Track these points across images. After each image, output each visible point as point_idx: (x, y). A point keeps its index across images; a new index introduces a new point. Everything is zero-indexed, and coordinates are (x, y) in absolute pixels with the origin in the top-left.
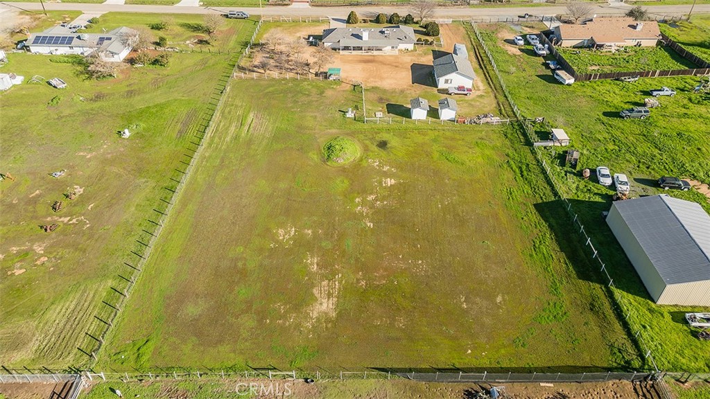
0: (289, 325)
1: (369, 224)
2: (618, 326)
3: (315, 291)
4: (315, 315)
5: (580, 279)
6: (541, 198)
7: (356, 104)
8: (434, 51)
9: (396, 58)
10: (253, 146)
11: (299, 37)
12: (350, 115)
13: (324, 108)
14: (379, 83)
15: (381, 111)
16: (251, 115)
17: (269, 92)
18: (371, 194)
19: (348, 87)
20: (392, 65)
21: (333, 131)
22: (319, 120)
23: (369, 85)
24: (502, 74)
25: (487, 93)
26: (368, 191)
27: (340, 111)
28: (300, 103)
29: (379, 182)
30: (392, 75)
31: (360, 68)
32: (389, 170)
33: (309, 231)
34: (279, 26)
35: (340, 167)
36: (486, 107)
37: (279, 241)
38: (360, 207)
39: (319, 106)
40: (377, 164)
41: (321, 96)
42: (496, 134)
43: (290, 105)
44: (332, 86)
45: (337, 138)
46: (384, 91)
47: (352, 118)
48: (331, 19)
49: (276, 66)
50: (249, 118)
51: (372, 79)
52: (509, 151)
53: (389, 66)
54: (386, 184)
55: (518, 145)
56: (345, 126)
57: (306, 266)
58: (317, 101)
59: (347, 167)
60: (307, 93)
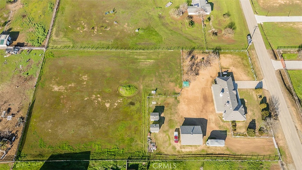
0: (52, 82)
2: (32, 159)
3: (61, 86)
5: (52, 155)
6: (93, 155)
7: (163, 94)
8: (226, 131)
9: (212, 112)
10: (131, 64)
11: (228, 69)
12: (153, 92)
13: (159, 83)
14: (183, 103)
15: (157, 103)
16: (152, 61)
17: (170, 64)
18: (102, 99)
19: (178, 91)
20: (202, 109)
21: (142, 87)
22: (150, 82)
23: (180, 99)
24: (200, 164)
25: (179, 152)
26: (103, 98)
27: (157, 89)
28: (162, 75)
29: (108, 102)
30: (192, 109)
31: (197, 96)
32: (115, 105)
33: (85, 83)
34: (242, 59)
35: (117, 89)
36: (164, 148)
37: (82, 76)
38: (95, 96)
39: (160, 81)
40: (119, 101)
41: (169, 82)
42: (139, 148)
43: (161, 72)
44: (178, 85)
45: (136, 88)
46: (176, 105)
47: (151, 93)
48: (261, 81)
49: (194, 63)
50: (149, 61)
51: (186, 100)
52: (126, 150)
53: (201, 108)
54: (107, 104)
55: (129, 155)
56: (145, 91)
57: (71, 83)
58: (165, 80)
59: (117, 92)
60: (171, 76)
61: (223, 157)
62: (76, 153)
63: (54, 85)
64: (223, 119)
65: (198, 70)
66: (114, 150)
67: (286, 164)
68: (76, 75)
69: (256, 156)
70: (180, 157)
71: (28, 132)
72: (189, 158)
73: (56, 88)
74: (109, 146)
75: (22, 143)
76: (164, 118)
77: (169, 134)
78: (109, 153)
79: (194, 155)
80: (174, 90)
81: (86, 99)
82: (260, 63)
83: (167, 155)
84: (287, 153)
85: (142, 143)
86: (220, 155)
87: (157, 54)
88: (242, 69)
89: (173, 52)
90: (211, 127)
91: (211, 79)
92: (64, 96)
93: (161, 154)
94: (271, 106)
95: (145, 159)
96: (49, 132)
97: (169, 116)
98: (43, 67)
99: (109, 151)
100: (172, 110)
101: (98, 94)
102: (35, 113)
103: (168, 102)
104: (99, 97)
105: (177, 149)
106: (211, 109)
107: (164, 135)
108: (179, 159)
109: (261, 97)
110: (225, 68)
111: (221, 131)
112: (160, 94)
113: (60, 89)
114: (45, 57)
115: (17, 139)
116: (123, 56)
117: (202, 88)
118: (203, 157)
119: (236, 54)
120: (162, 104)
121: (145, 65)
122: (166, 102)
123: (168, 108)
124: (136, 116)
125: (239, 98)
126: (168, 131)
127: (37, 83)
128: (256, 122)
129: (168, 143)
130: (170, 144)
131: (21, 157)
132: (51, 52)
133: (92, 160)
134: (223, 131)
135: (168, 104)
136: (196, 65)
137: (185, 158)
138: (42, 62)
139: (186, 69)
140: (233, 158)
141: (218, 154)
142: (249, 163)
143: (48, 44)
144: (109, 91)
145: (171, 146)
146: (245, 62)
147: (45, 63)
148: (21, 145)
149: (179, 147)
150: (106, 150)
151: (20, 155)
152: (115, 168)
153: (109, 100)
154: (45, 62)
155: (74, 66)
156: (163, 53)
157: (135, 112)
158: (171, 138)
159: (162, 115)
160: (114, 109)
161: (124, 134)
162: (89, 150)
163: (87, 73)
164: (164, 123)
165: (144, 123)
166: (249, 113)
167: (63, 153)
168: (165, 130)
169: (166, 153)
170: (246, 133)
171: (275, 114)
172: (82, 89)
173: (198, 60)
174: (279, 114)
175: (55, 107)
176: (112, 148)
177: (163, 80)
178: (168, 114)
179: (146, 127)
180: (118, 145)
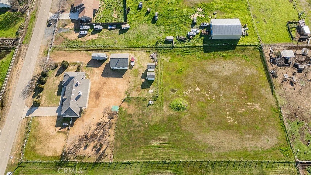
0: (265, 114)
1: (221, 96)
2: (248, 47)
3: (252, 109)
4: (260, 109)
5: (234, 50)
6: (202, 50)
7: (141, 100)
8: (87, 67)
9: (95, 82)
10: (179, 139)
11: (59, 132)
12: (152, 102)
13: (145, 113)
14: (121, 91)
15: (148, 91)
16: (152, 144)
17: (129, 140)
18: (205, 95)
19: (125, 104)
20: (103, 85)
21: (165, 108)
22: (155, 115)
23: (124, 95)
24: (116, 45)
25: (132, 53)
26: (203, 96)
27: (148, 106)
28: (141, 124)
29: (198, 92)
30: (114, 85)
31: (106, 99)
32: (190, 89)
33: (228, 113)
34: (33, 148)
35: (190, 105)
36: (144, 55)
37: (235, 121)
38: (213, 98)
39: (144, 116)
40: (187, 93)
41: (133, 115)
42: (164, 55)
43: (142, 128)
44: (124, 111)
45: (170, 107)
46: (129, 89)
47: (154, 102)
48: (27, 116)
49: (99, 140)
50: (156, 145)
51: (118, 94)
52: (175, 54)
53: (104, 87)
54: (199, 90)
55: (172, 50)
56: (161, 104)
57: (243, 112)
58: (138, 116)
59: (190, 103)
60: (130, 122)
61: (96, 49)
62: (215, 51)
63: (261, 110)
64: (86, 76)
65: (96, 130)
66: (185, 54)
67: (47, 45)
68: (241, 123)
69: (69, 50)
70: (132, 49)
71: (262, 66)
72: (124, 49)
73: (257, 106)
74: (190, 56)
75: (263, 58)
76: (142, 78)
77: (138, 65)
78: (189, 52)
79: (119, 51)
80: (129, 105)
81: (221, 95)
82: (14, 141)
83: (142, 51)
84: (42, 52)
85: (162, 59)
86: (98, 51)
87: (145, 155)
88: (41, 132)
89: (124, 159)
90: (99, 71)
91: (85, 117)
92: (245, 98)
93: (146, 51)
94: (32, 89)
95: (159, 48)
96: (244, 66)
97: (137, 80)
98: (286, 133)
99: (189, 53)
100: (134, 85)
101: (210, 100)
102: (266, 82)
103: (136, 92)
104: (209, 97)
105: (133, 54)
106: (95, 85)
107: (143, 64)
108: (132, 48)
109: (37, 98)
110: (62, 132)
111: (92, 67)
112: (144, 100)
113: (253, 105)
114: (291, 149)
115: (269, 61)
116: (191, 151)
117: (97, 107)
118: (112, 50)
119: (37, 157)
120: (143, 90)
121: (161, 138)
122: (139, 93)
123: (137, 86)
124: (169, 79)
125: (61, 96)
126: (140, 67)
127: (281, 112)
128: (55, 74)
129: (140, 59)
130: (138, 58)
131: (258, 48)
132: (287, 156)
133: (201, 47)
134: (89, 67)
135: (137, 90)
136: (97, 137)
137: (127, 49)
138: (290, 140)
139: (112, 132)
140: (88, 48)
141: (100, 51)
142: (77, 45)
143: (298, 171)
144: (199, 104)
145: (137, 57)
146: (32, 143)
147: (286, 139)
148: (263, 56)
149: (131, 56)
150: (191, 54)
151: (259, 49)
152: (182, 42)
153: (197, 94)
154: (287, 141)
155: (249, 136)
156: (137, 158)
157: (169, 83)
158: (137, 62)
159: (144, 80)
160: (191, 86)
161: (178, 65)
162: (205, 54)
163: (230, 125)
164: (143, 73)
165: (161, 74)
166: (58, 82)
167: (226, 51)
168: (142, 68)
169: (142, 52)
170: (69, 65)
171: (33, 82)
172: (229, 106)
173: (92, 145)
174: (30, 81)
175: (249, 88)
176: (186, 55)
177: (141, 117)
178: (138, 81)
179: (159, 70)
180: (183, 58)
